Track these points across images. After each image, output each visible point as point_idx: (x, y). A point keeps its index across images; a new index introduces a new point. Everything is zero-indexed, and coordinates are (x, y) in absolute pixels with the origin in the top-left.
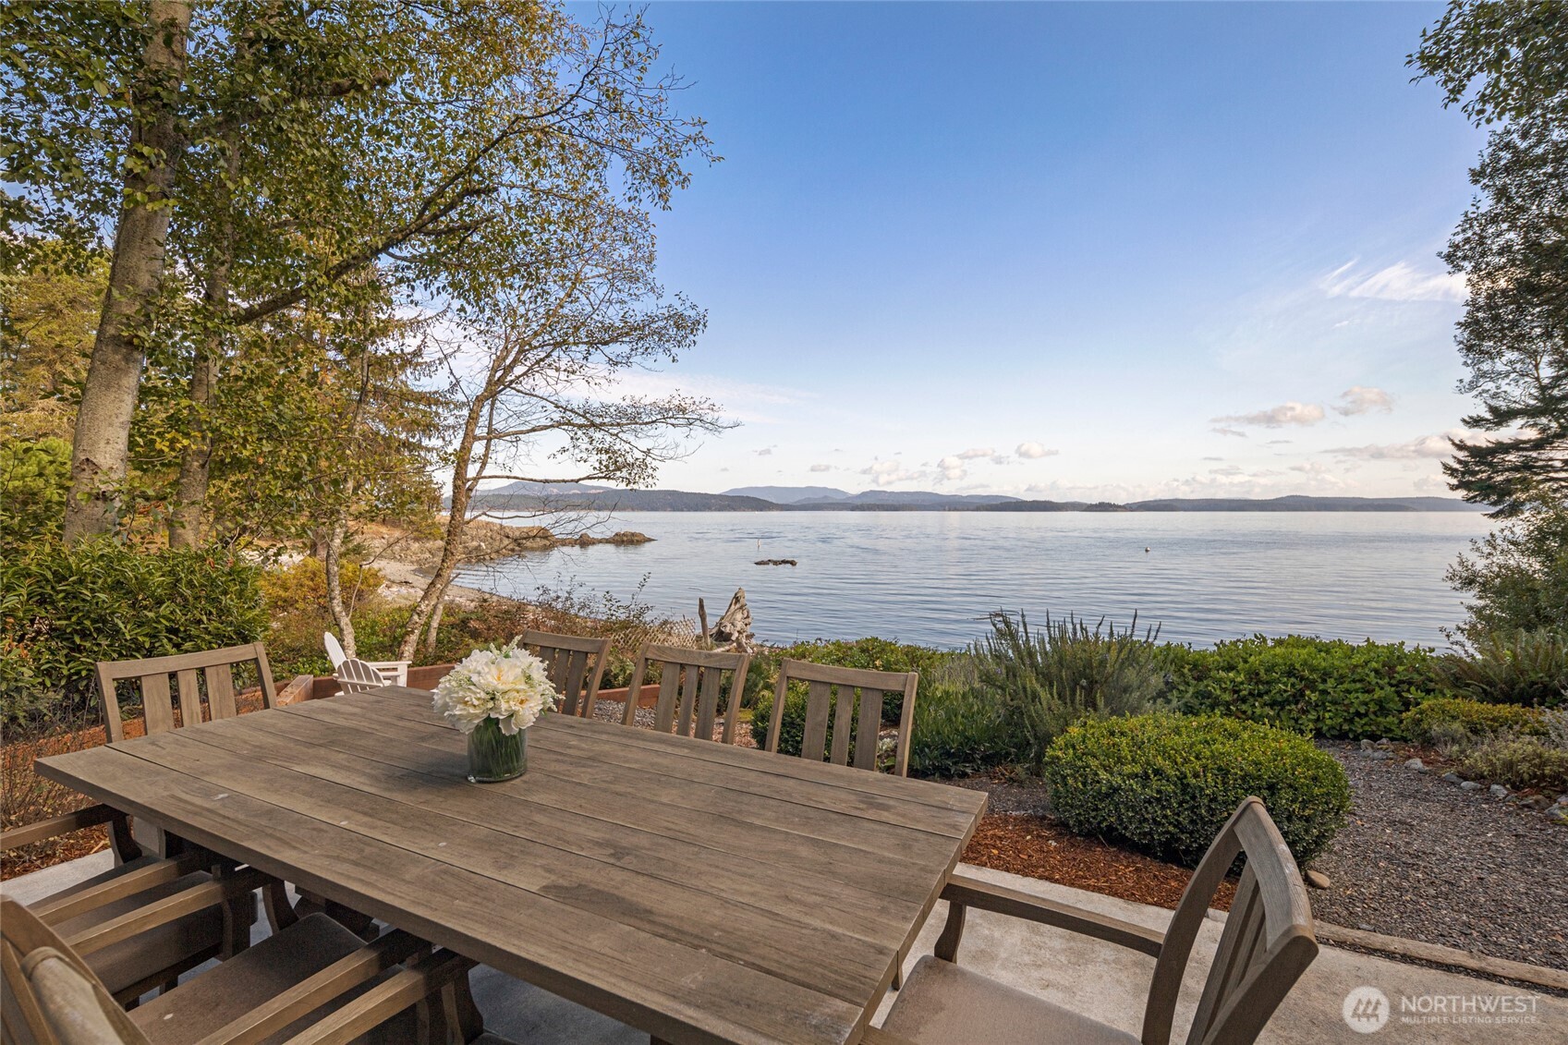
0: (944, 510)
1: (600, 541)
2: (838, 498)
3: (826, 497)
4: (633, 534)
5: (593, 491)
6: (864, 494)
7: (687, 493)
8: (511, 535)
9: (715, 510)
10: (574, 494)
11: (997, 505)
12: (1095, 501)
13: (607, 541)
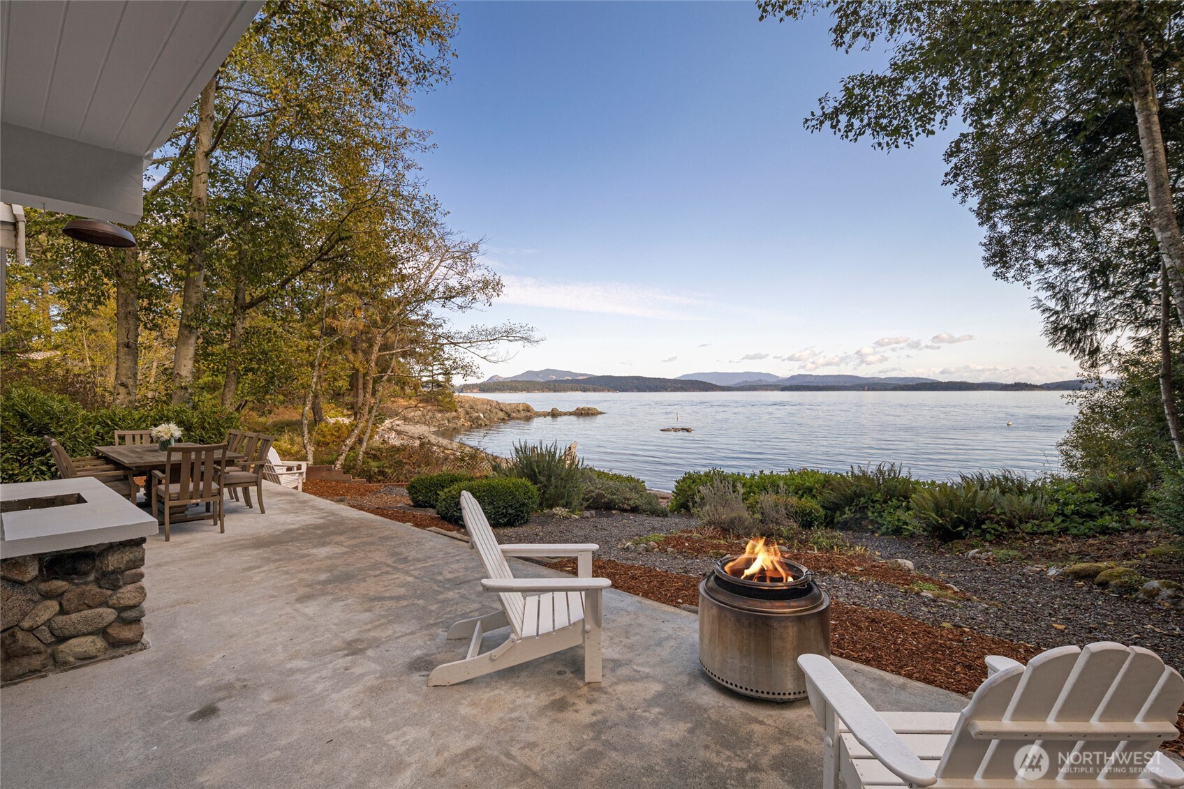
0: (864, 390)
1: (565, 414)
2: (770, 381)
3: (760, 380)
4: (589, 409)
5: (581, 378)
6: (793, 377)
7: (649, 378)
8: (504, 409)
9: (671, 391)
10: (567, 380)
11: (913, 386)
12: (1010, 381)
13: (571, 414)
